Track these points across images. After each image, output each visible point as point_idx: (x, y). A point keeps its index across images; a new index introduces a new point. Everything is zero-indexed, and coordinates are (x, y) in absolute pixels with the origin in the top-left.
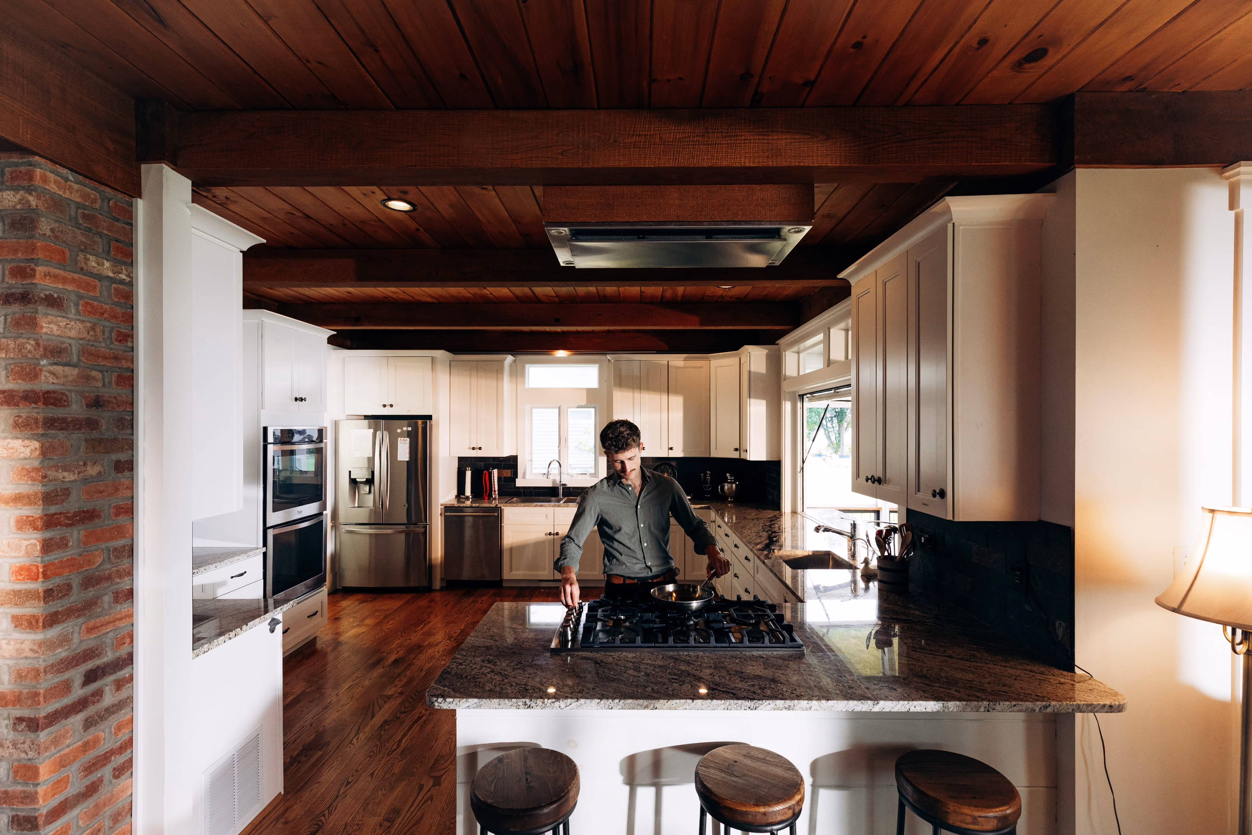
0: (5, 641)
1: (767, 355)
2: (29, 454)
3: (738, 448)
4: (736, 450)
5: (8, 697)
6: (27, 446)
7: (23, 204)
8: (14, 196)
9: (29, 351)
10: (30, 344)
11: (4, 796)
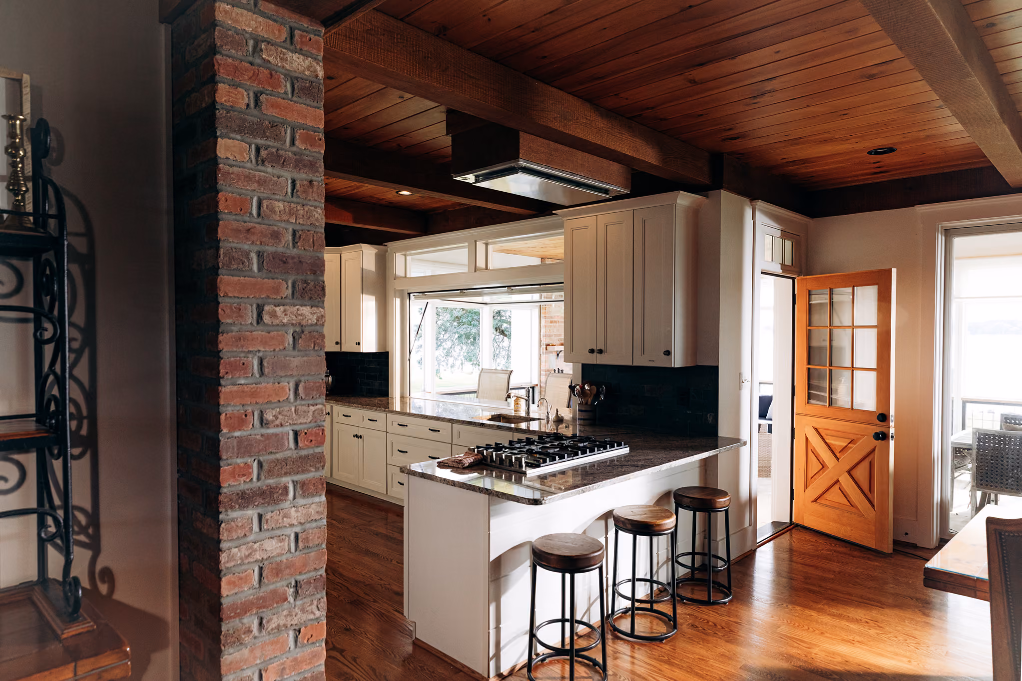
0: (293, 509)
1: (376, 254)
2: (315, 321)
3: (339, 341)
4: (337, 343)
5: (297, 564)
6: (314, 313)
7: (311, 72)
8: (303, 60)
9: (316, 220)
10: (317, 212)
11: (294, 663)
